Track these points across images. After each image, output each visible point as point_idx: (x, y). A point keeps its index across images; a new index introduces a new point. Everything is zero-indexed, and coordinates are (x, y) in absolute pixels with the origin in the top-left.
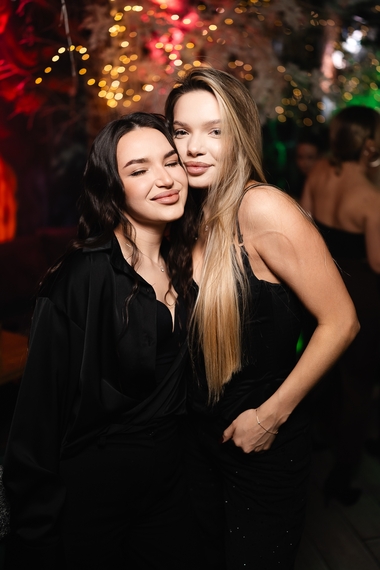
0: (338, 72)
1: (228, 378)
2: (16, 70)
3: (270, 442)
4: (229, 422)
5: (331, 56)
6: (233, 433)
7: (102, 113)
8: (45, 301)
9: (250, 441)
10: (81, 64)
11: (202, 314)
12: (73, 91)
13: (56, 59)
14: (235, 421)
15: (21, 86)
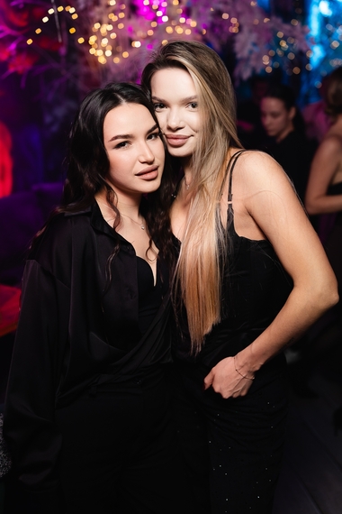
0: (325, 21)
1: (208, 329)
2: (8, 31)
3: (247, 388)
4: (208, 370)
5: (318, 5)
6: (213, 379)
7: (93, 70)
8: (32, 263)
9: (228, 387)
10: (71, 23)
11: (184, 270)
12: (63, 51)
13: (45, 20)
14: (214, 368)
15: (13, 46)
